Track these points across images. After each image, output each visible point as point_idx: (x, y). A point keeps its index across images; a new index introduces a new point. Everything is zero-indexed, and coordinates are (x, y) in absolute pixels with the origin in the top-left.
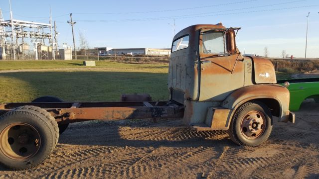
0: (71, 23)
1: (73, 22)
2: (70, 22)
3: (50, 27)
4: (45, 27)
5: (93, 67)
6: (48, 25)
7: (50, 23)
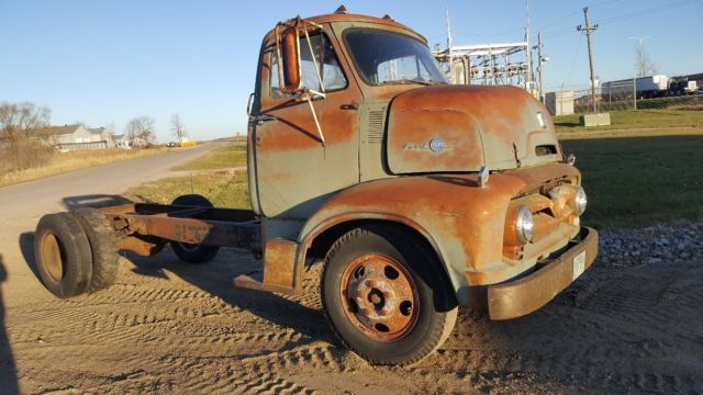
0: (586, 30)
1: (591, 26)
2: (584, 27)
3: (525, 48)
4: (517, 49)
5: (605, 128)
6: (522, 44)
7: (525, 40)
